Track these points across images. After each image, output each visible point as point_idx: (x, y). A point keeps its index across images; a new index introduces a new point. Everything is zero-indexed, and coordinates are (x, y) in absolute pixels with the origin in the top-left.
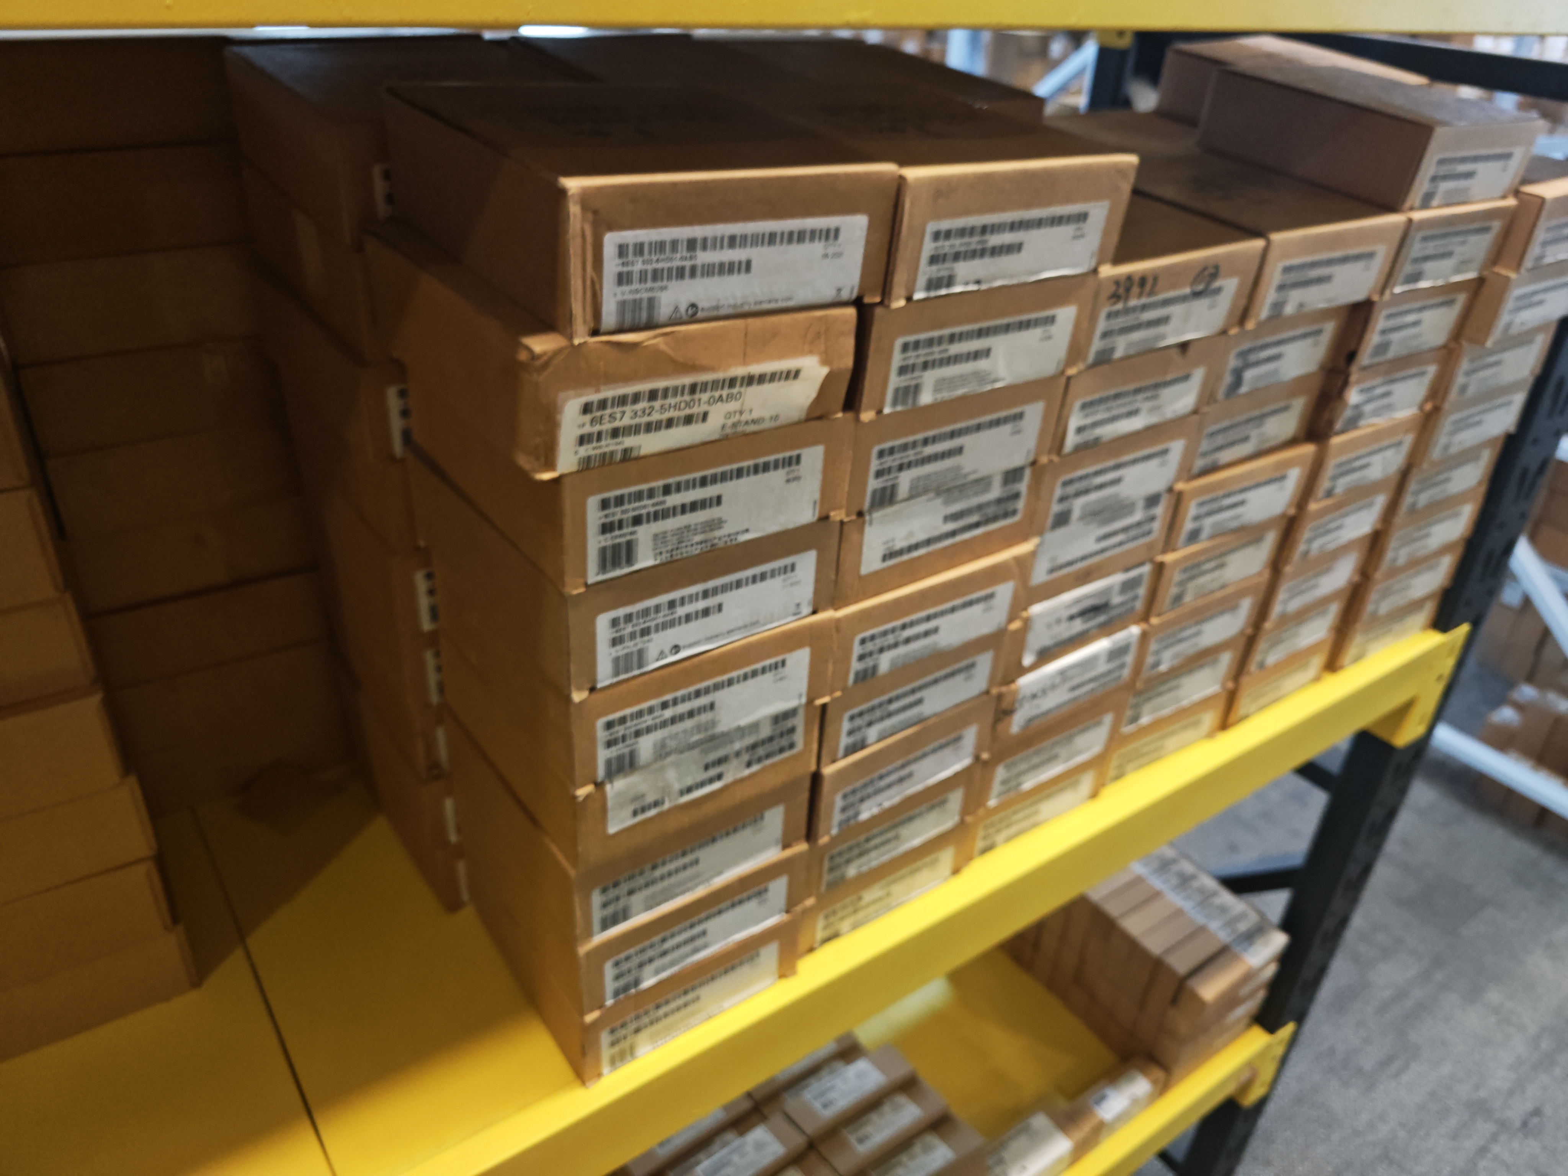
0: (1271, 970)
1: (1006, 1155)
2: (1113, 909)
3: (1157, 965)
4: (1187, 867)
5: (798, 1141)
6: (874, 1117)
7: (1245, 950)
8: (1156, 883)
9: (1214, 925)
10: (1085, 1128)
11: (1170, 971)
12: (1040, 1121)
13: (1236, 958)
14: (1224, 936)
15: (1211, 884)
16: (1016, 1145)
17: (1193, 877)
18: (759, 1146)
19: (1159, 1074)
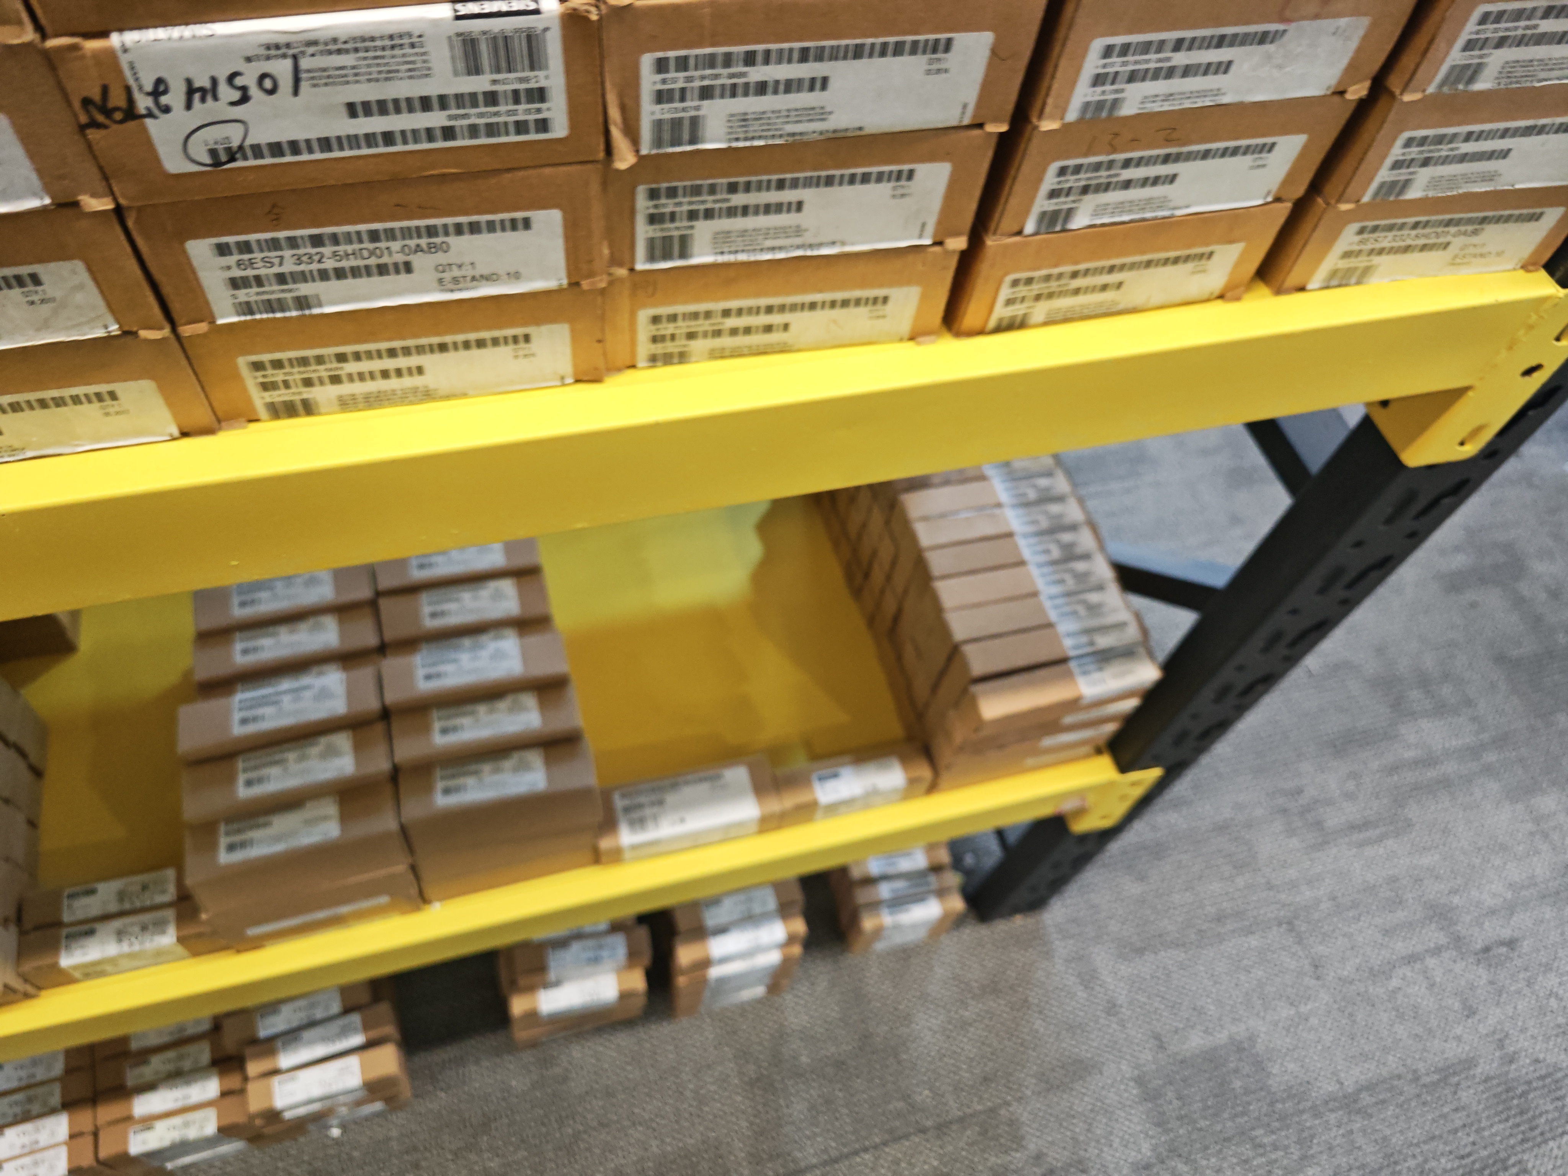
0: (1131, 704)
1: (671, 798)
2: (937, 563)
3: (954, 652)
4: (1085, 540)
5: (372, 704)
6: (482, 709)
7: (1085, 673)
8: (1026, 548)
9: (1065, 627)
10: (789, 801)
11: (965, 666)
12: (738, 775)
13: (1069, 676)
14: (1069, 646)
15: (1104, 572)
16: (688, 791)
17: (1086, 557)
18: (324, 694)
19: (925, 772)
